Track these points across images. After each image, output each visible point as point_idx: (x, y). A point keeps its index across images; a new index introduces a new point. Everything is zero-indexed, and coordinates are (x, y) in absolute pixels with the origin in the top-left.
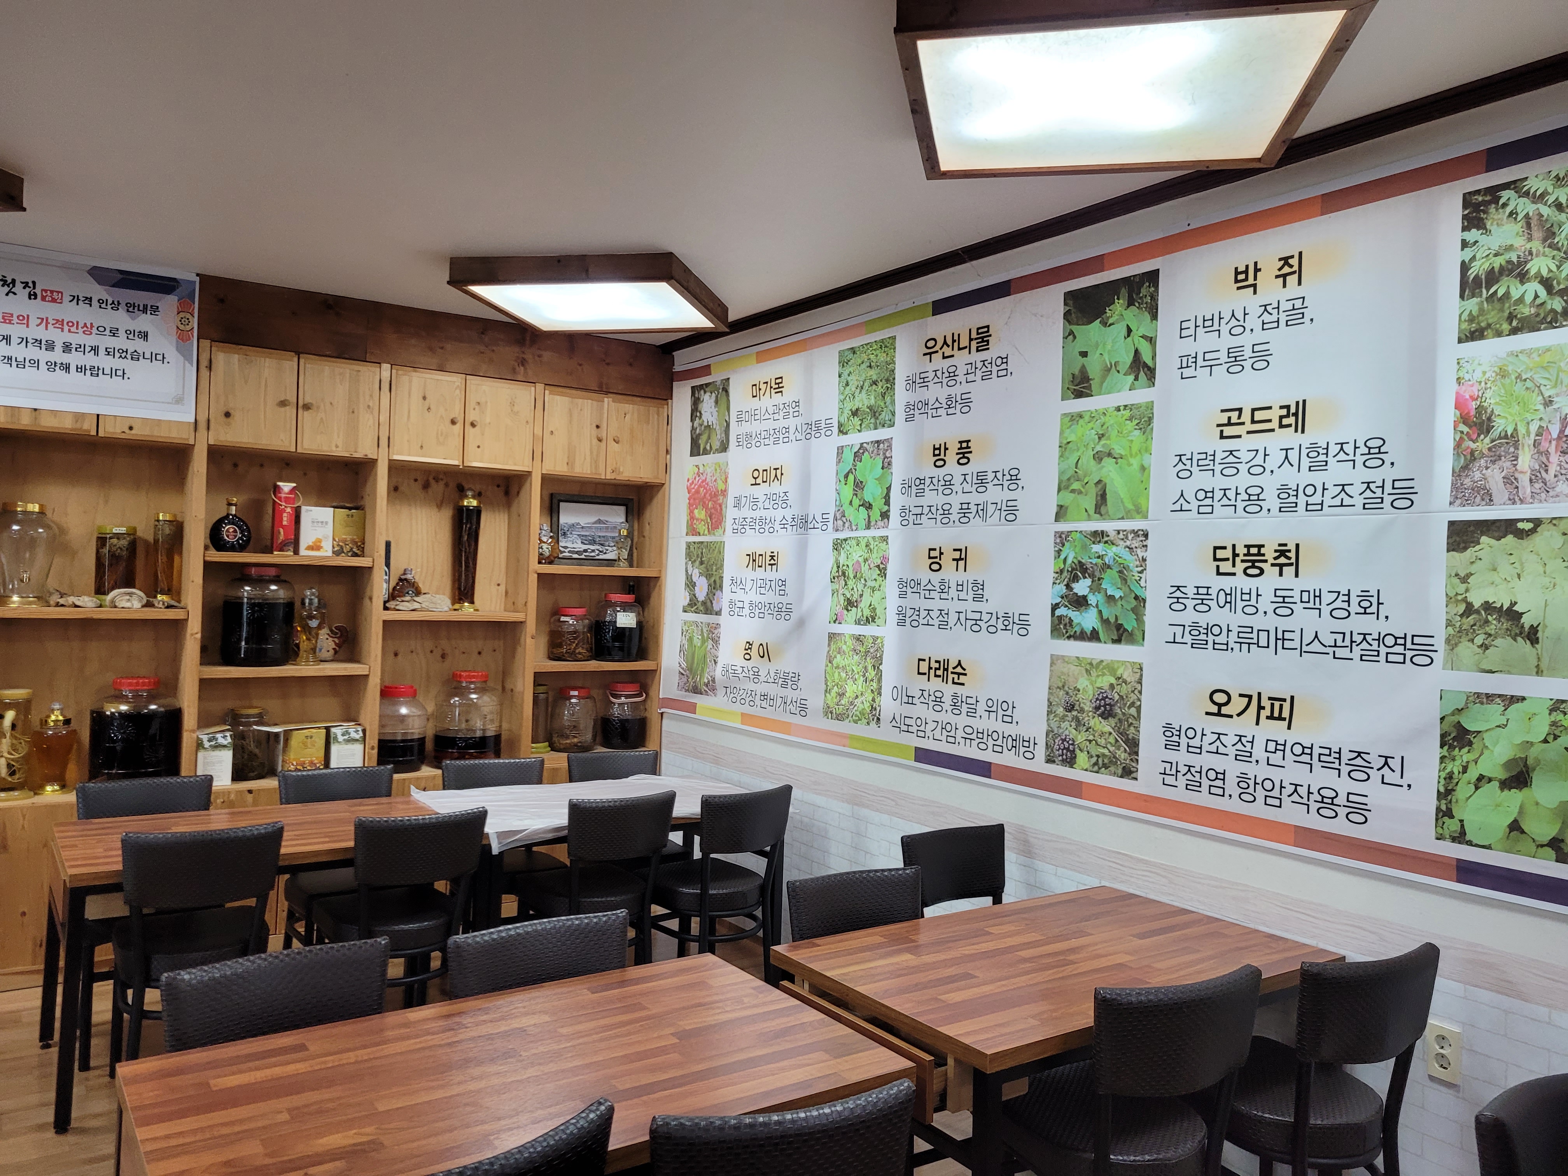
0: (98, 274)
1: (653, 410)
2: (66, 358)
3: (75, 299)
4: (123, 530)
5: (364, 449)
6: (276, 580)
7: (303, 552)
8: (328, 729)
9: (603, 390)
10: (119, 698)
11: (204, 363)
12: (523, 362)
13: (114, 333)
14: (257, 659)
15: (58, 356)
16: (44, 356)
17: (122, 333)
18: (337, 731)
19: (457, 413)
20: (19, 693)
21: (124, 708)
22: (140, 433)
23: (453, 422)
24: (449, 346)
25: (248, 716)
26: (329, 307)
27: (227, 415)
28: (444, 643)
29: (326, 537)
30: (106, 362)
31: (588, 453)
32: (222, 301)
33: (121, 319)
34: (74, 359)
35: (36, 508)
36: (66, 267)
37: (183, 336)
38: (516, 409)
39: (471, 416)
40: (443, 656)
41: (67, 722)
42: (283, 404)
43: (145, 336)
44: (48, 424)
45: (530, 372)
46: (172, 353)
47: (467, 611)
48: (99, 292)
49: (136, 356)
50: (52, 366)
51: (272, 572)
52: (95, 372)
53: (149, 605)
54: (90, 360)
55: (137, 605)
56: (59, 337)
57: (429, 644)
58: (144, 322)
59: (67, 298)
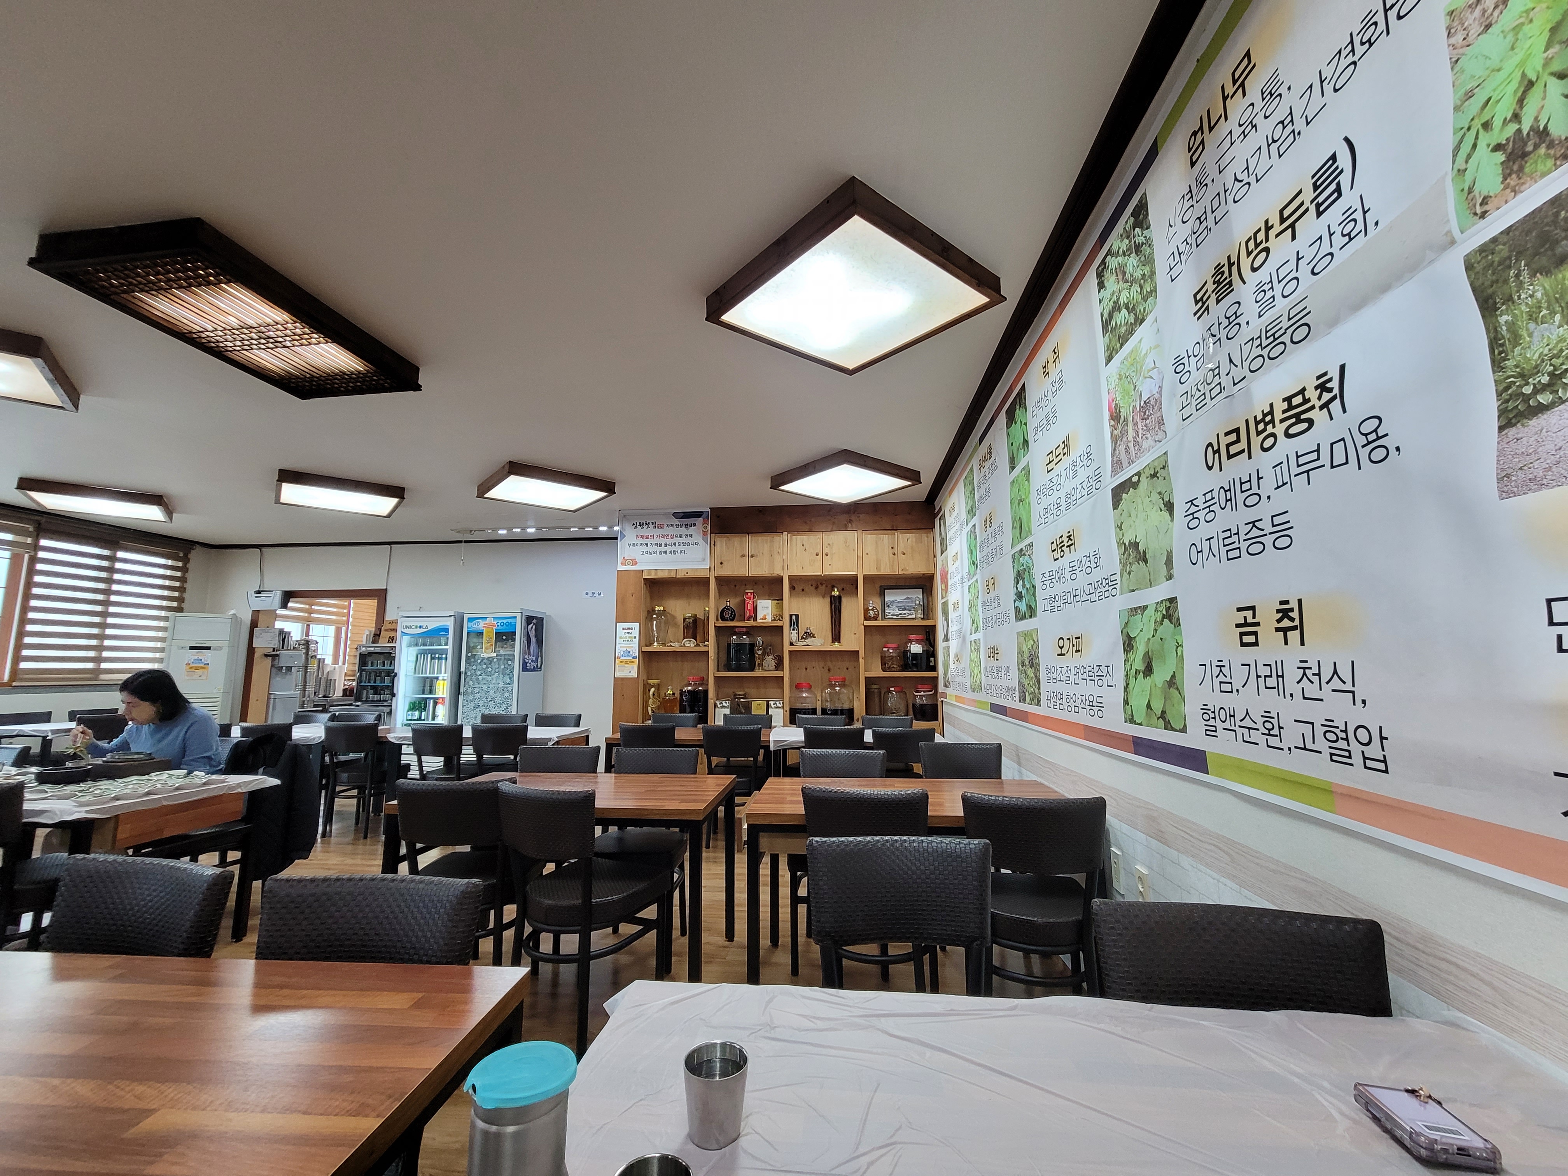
0: (676, 515)
1: (924, 535)
2: (665, 549)
3: (668, 525)
4: (690, 615)
5: (778, 571)
6: (747, 634)
7: (758, 621)
8: (768, 702)
9: (894, 529)
10: (690, 685)
11: (713, 543)
12: (850, 521)
13: (681, 536)
14: (738, 669)
15: (663, 548)
16: (658, 549)
17: (684, 536)
18: (771, 703)
19: (819, 550)
20: (655, 682)
21: (690, 688)
22: (691, 575)
23: (817, 555)
24: (813, 520)
25: (739, 695)
26: (760, 511)
27: (721, 563)
28: (829, 664)
29: (768, 614)
30: (678, 548)
31: (888, 562)
32: (718, 517)
33: (683, 531)
34: (668, 549)
35: (662, 608)
36: (665, 514)
37: (705, 534)
38: (848, 544)
39: (826, 550)
40: (829, 670)
41: (674, 694)
42: (743, 556)
43: (691, 536)
44: (660, 575)
45: (854, 525)
46: (701, 542)
47: (837, 647)
48: (676, 522)
49: (688, 544)
50: (661, 553)
51: (744, 630)
52: (675, 552)
53: (698, 645)
54: (673, 548)
55: (692, 645)
56: (663, 541)
57: (822, 664)
58: (691, 530)
59: (666, 526)
